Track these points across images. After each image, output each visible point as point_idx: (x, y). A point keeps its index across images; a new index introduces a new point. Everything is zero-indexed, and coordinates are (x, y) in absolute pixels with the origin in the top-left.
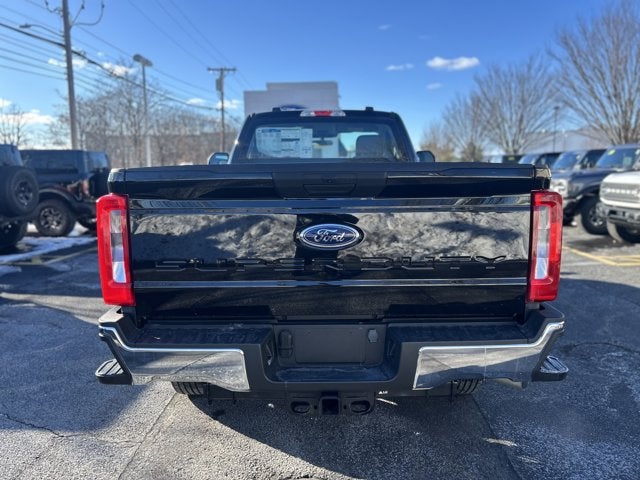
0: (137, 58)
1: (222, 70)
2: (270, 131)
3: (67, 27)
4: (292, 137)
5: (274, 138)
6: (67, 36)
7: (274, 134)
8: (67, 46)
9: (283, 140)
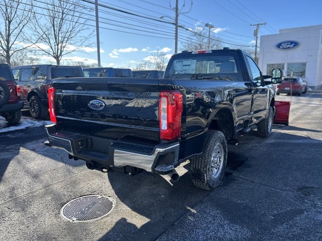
0: (207, 25)
1: (258, 25)
2: (179, 61)
3: (177, 16)
4: (188, 64)
5: (181, 65)
6: (177, 19)
7: (181, 63)
8: (176, 24)
9: (184, 66)
